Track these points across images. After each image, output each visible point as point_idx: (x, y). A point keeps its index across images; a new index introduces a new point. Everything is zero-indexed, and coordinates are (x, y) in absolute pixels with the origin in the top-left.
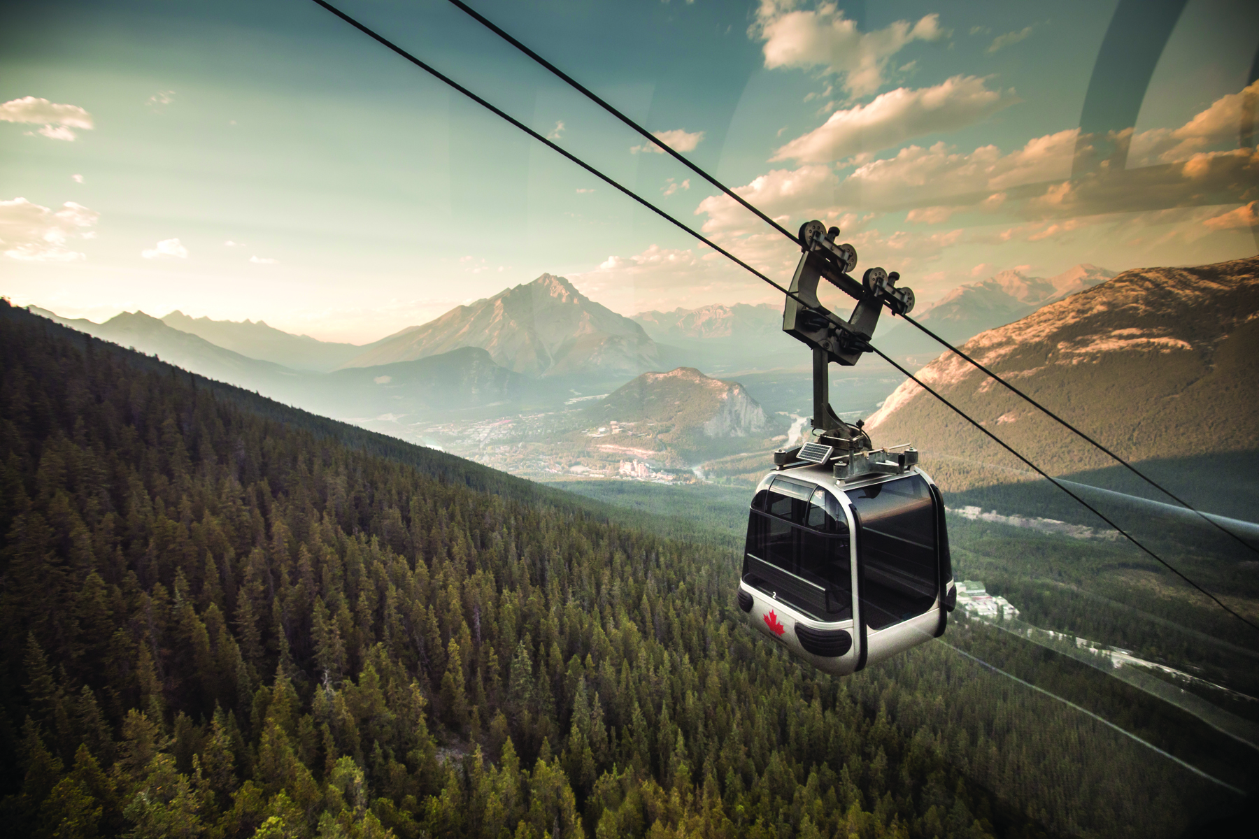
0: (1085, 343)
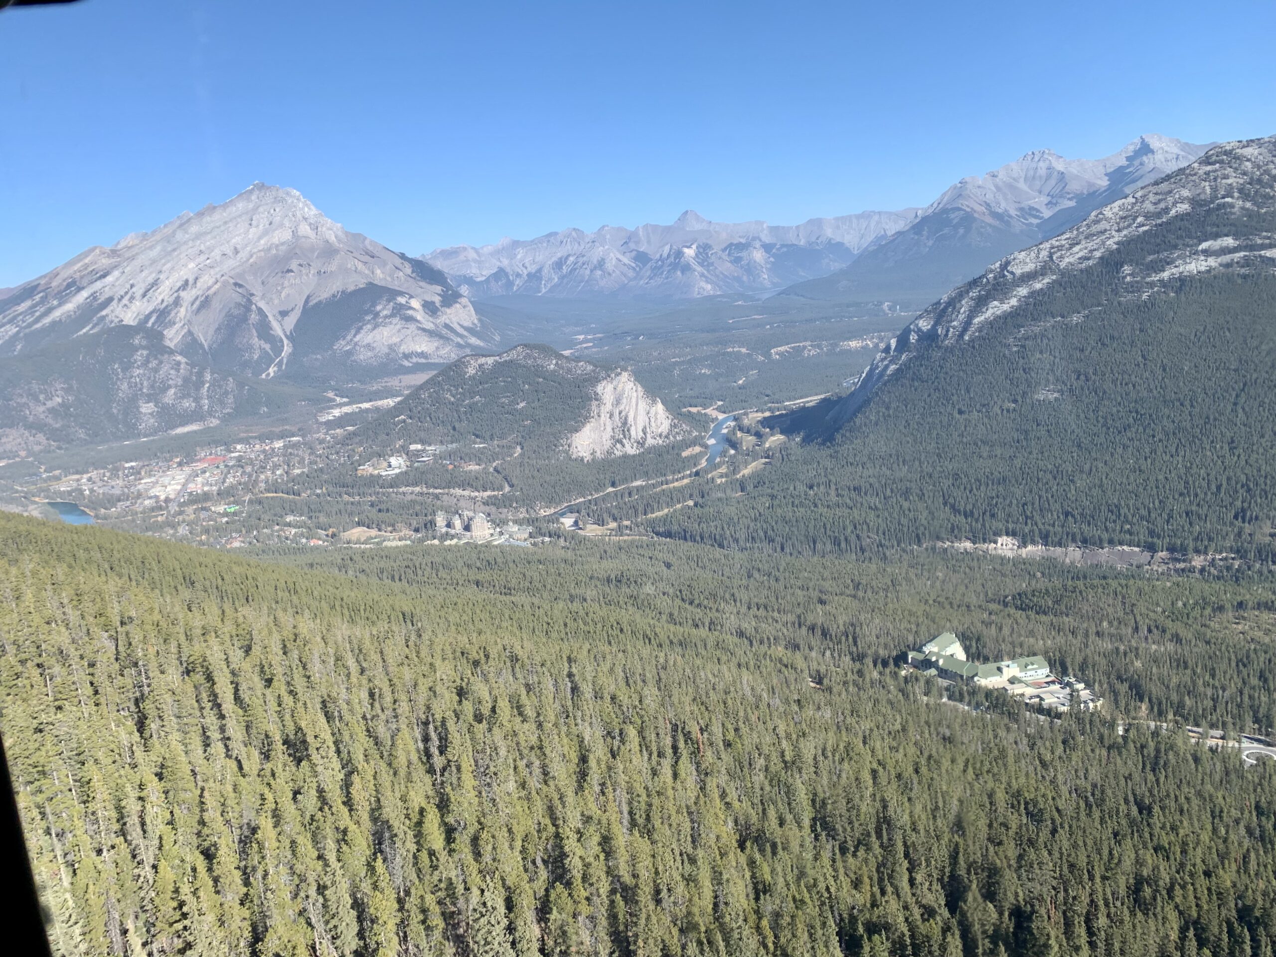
0: (1157, 266)
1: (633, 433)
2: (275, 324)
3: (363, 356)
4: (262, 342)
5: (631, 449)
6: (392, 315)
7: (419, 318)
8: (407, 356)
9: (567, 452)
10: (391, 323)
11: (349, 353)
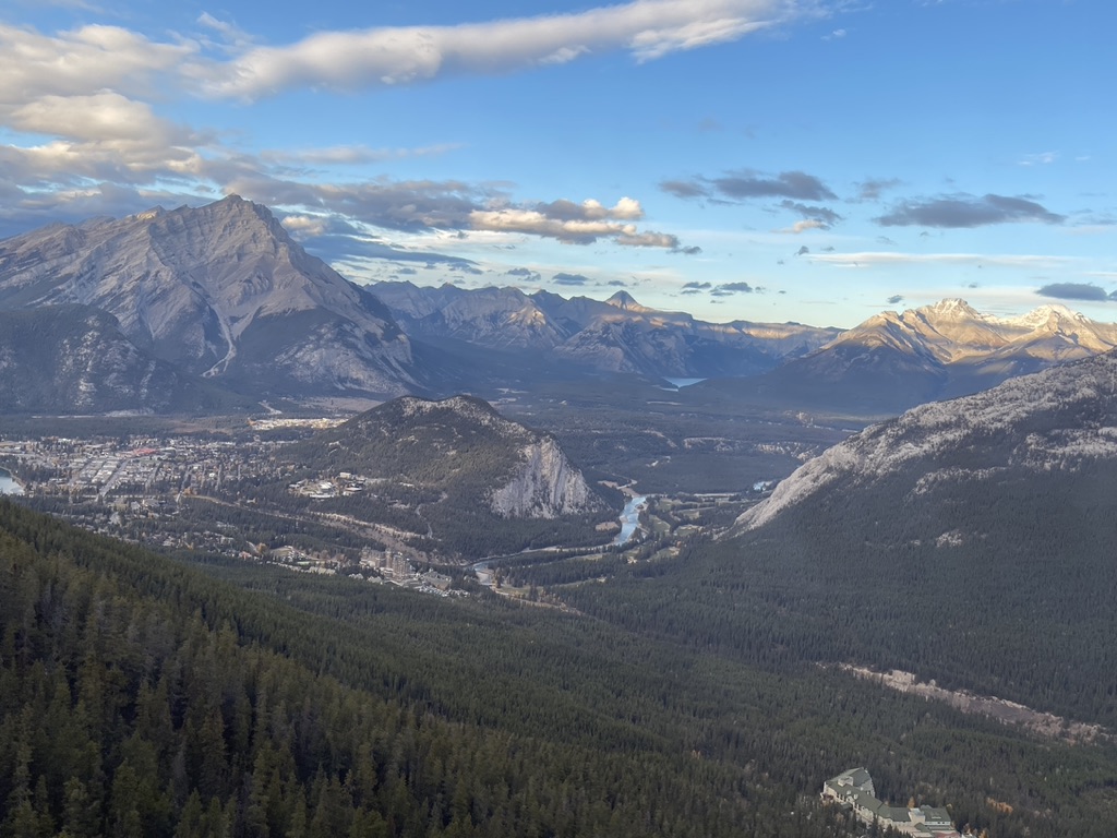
1: (552, 498)
2: (224, 328)
3: (299, 372)
4: (209, 343)
5: (547, 514)
6: (335, 340)
7: (360, 346)
8: (342, 380)
9: (487, 506)
10: (333, 347)
11: (288, 367)
